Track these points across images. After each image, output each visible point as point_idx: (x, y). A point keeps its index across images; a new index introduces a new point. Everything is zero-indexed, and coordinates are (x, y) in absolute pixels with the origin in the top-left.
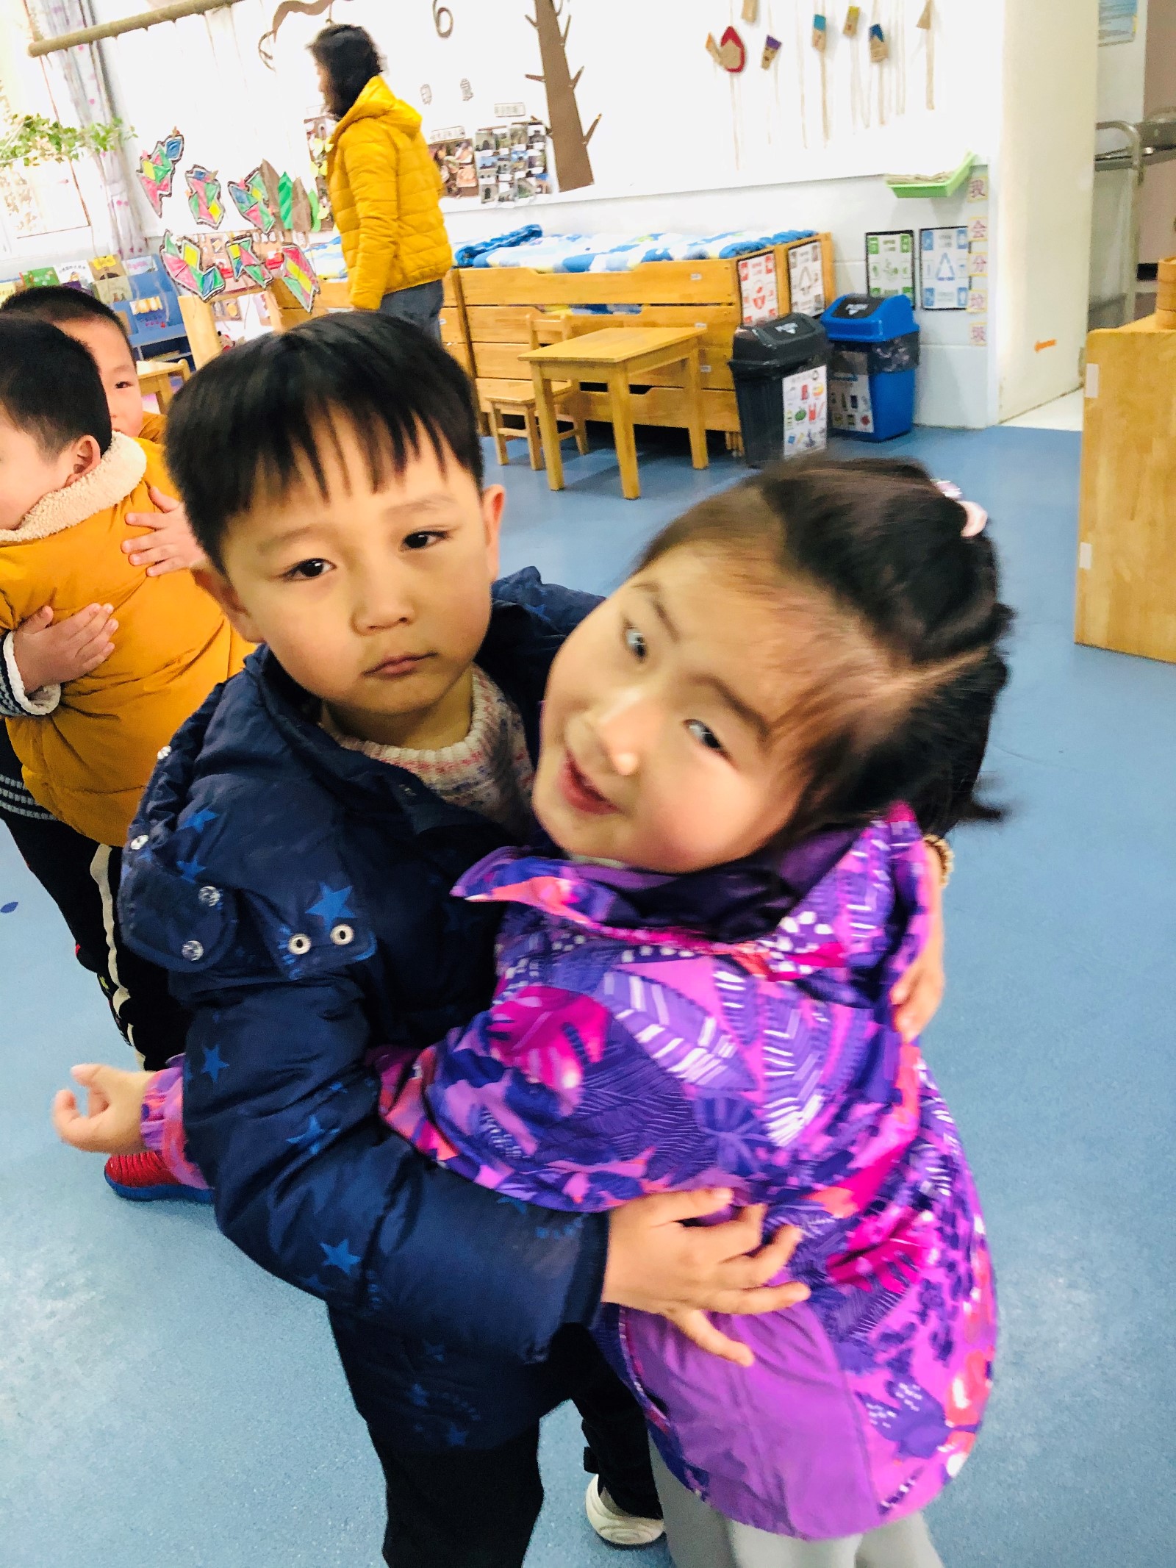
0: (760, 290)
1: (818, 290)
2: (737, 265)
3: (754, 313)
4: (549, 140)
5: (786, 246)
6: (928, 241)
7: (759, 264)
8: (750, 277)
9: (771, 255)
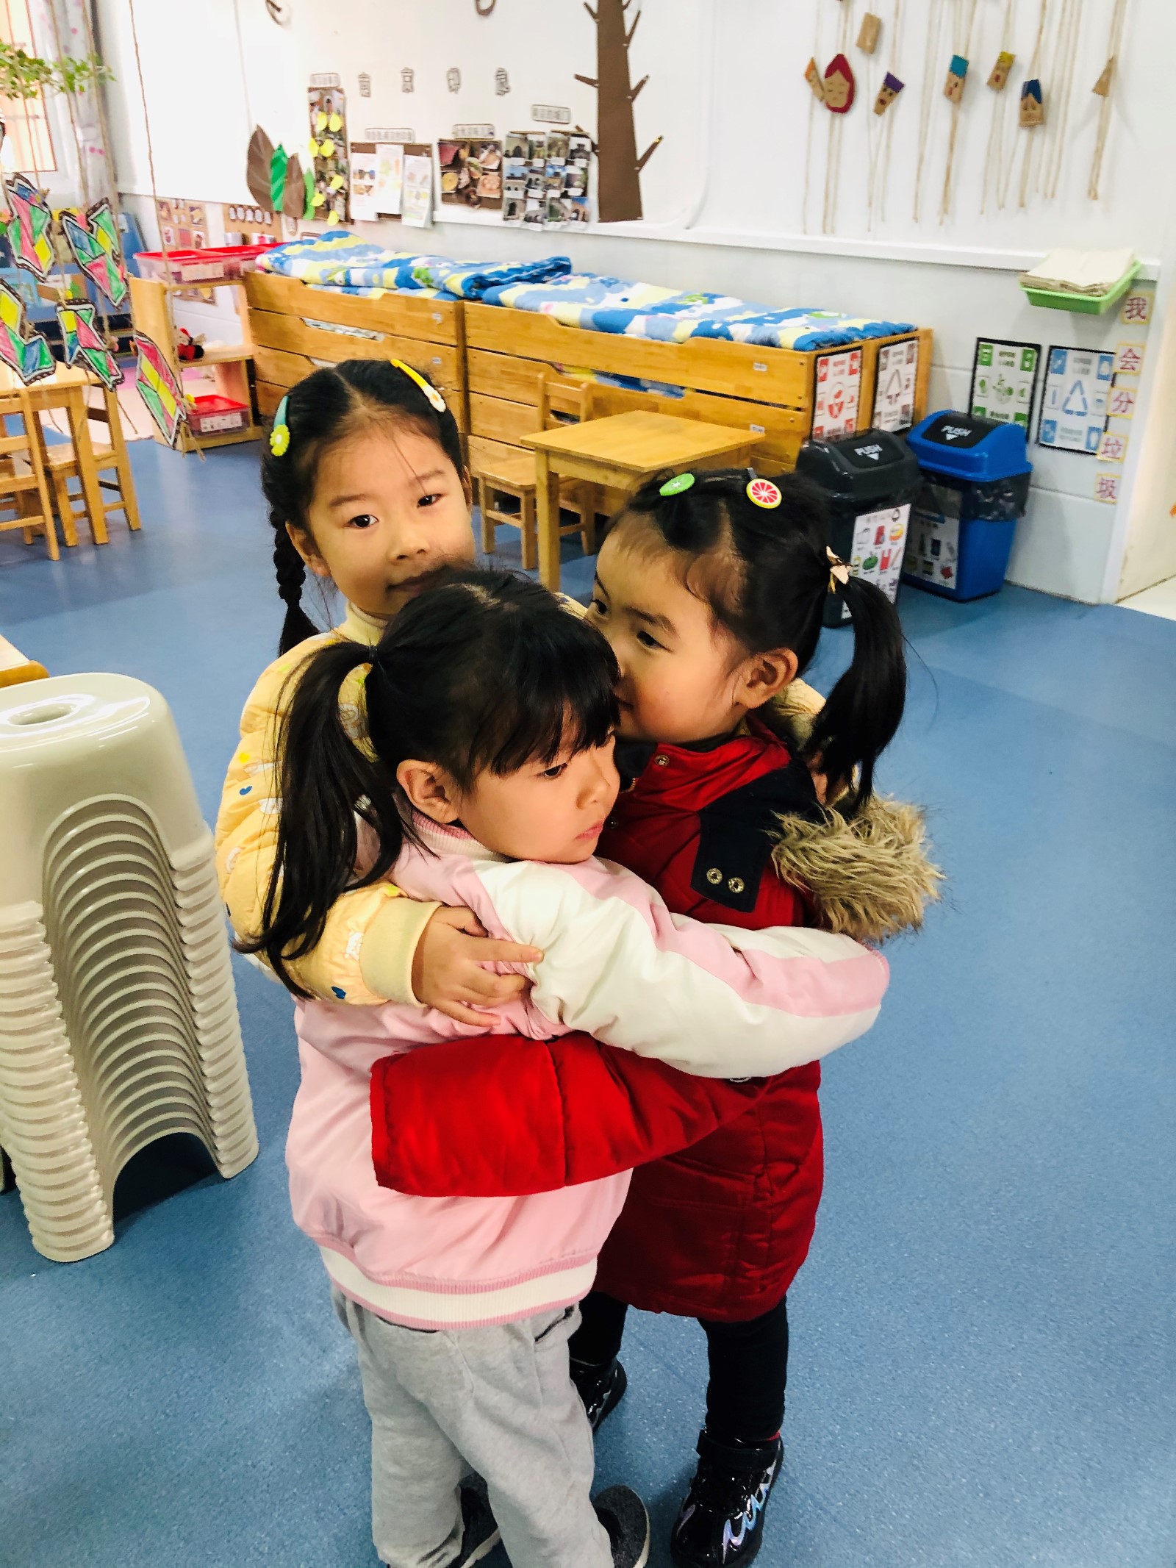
0: (838, 395)
1: (907, 399)
2: (816, 362)
3: (827, 423)
4: (594, 158)
5: (878, 341)
6: (1059, 362)
7: (842, 363)
8: (830, 377)
9: (859, 352)
